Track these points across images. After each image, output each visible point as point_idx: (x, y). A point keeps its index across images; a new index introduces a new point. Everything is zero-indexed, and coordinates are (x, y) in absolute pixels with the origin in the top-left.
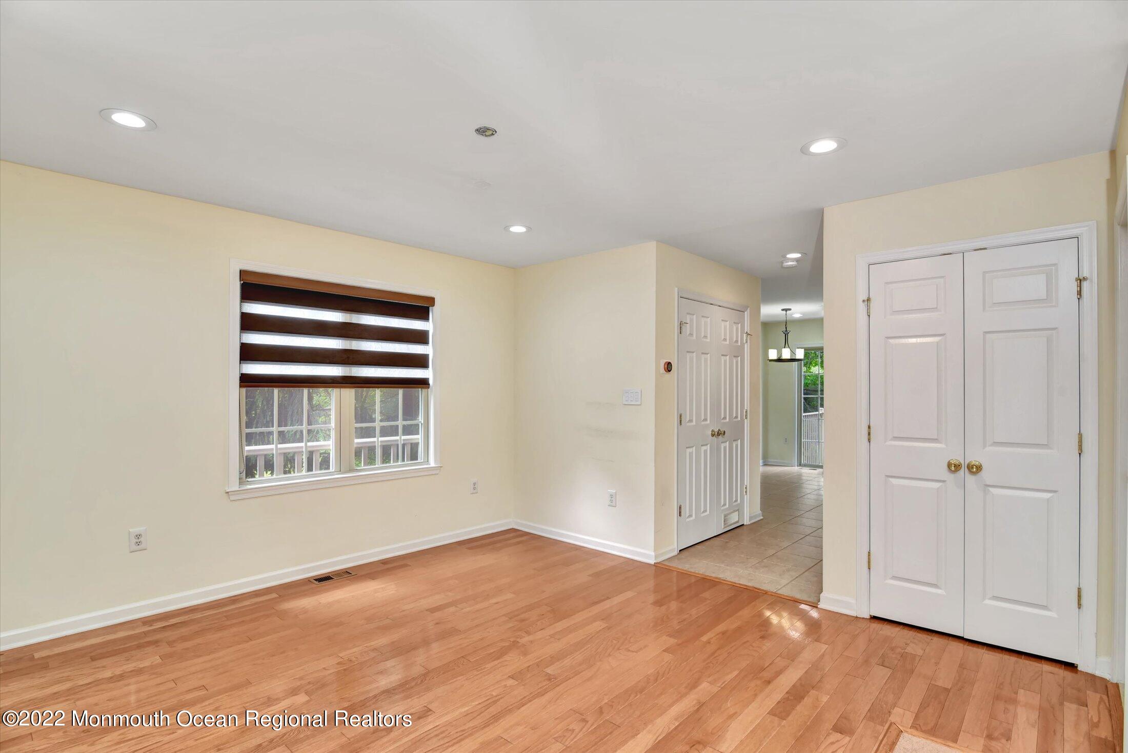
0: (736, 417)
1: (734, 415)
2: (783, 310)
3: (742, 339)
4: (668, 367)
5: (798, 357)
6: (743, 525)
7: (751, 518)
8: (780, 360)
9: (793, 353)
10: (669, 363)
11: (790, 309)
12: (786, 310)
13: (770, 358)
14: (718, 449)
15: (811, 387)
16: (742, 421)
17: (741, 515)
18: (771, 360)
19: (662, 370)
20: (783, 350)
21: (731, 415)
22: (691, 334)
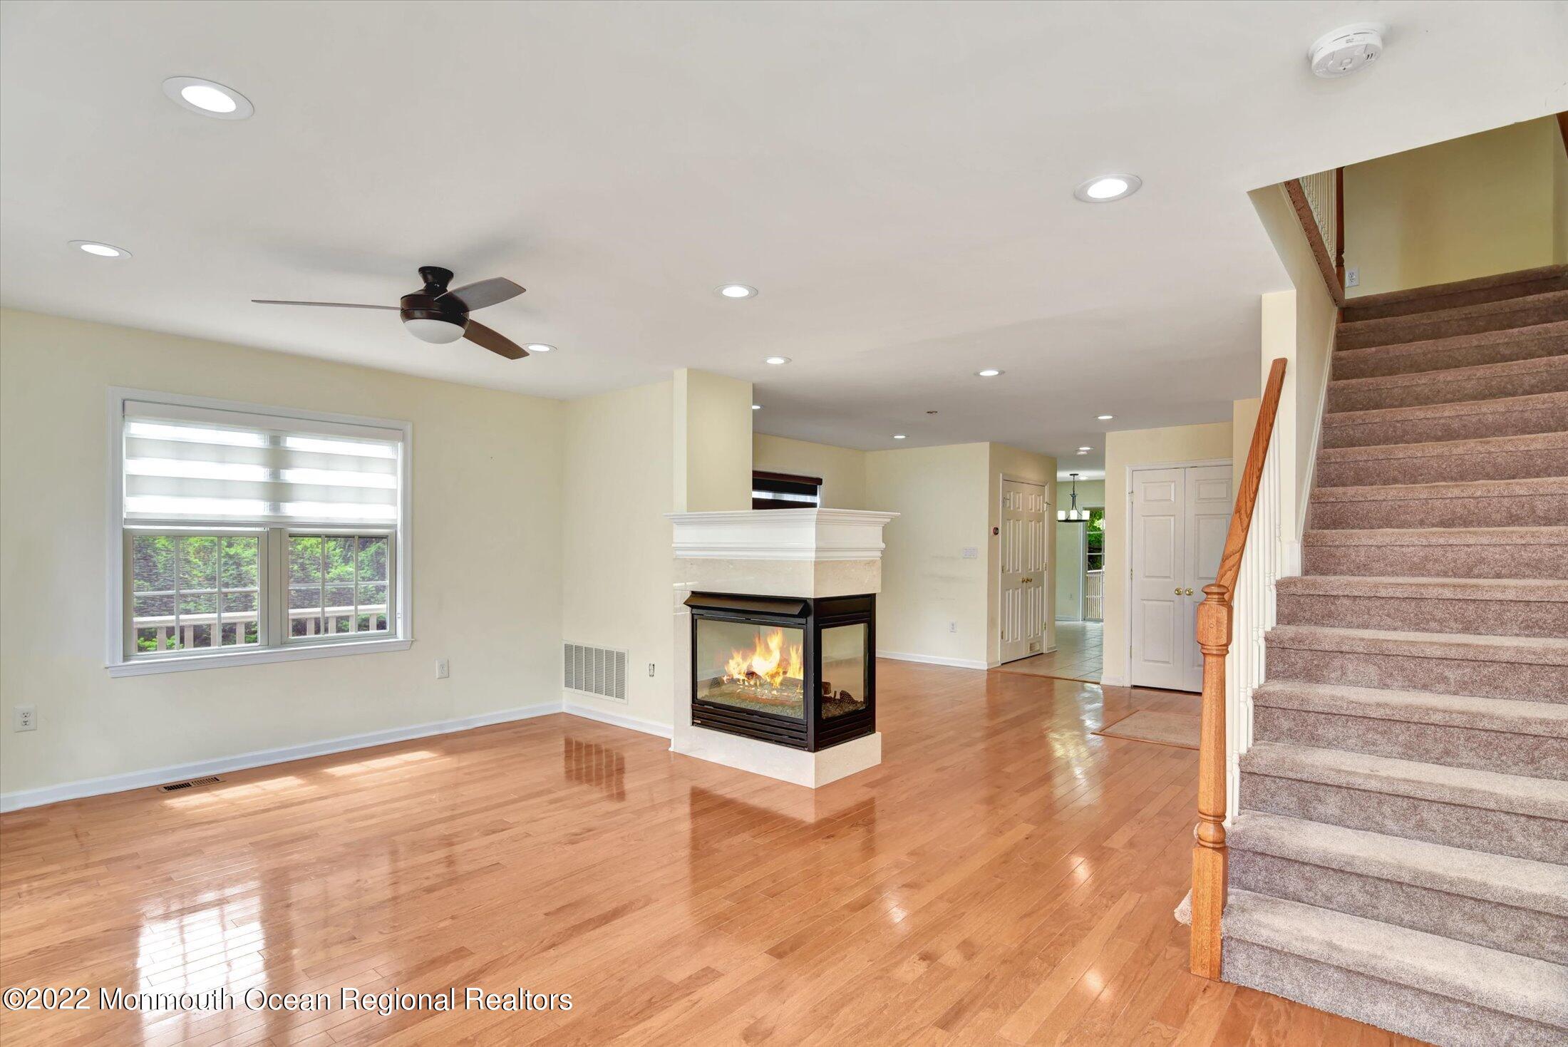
0: (1039, 569)
1: (1038, 567)
2: (1071, 475)
3: (1043, 508)
4: (996, 531)
5: (1083, 518)
6: (1042, 654)
7: (1048, 649)
8: (1067, 521)
9: (1080, 514)
10: (997, 529)
11: (1077, 475)
12: (1074, 475)
13: (1059, 519)
14: (1027, 592)
15: (1096, 545)
16: (1043, 572)
17: (1041, 645)
18: (1059, 521)
19: (992, 533)
20: (1071, 511)
21: (1035, 567)
22: (1010, 507)
